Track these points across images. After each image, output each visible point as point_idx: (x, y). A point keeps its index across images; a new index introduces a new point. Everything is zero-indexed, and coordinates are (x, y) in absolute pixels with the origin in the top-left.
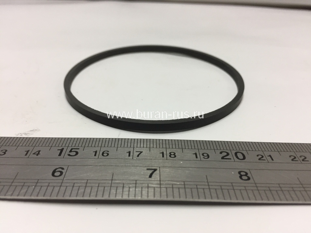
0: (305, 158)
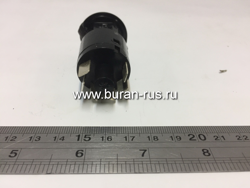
0: (247, 137)
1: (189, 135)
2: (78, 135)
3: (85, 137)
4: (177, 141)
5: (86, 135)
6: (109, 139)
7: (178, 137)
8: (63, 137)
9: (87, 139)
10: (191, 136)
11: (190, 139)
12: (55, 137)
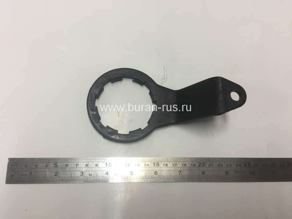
1: (199, 163)
2: (154, 163)
3: (157, 164)
4: (193, 166)
5: (157, 163)
6: (167, 165)
7: (194, 165)
8: (148, 164)
9: (158, 165)
10: (200, 164)
11: (199, 166)
12: (145, 164)
